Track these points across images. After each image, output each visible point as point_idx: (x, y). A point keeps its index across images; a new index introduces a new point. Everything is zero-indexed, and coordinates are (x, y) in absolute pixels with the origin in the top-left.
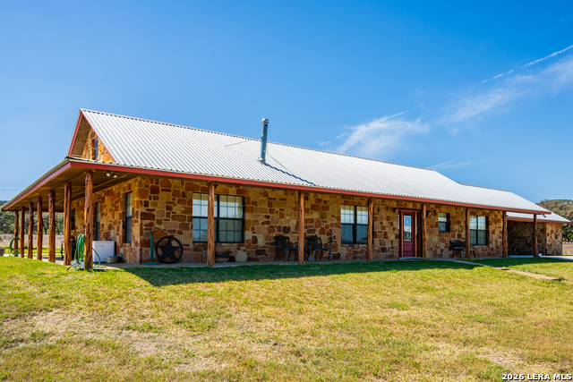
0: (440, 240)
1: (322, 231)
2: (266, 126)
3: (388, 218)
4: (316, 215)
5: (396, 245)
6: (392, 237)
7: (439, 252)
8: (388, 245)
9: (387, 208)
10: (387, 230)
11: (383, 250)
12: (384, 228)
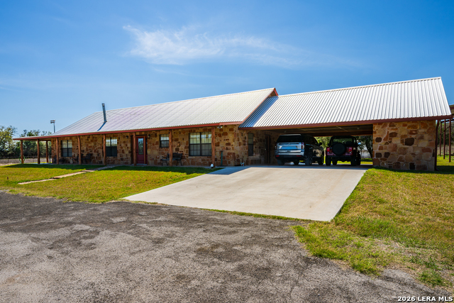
0: (159, 153)
1: (95, 151)
2: (104, 106)
3: (124, 142)
4: (92, 144)
5: (129, 156)
6: (127, 152)
7: (159, 161)
8: (124, 157)
9: (124, 137)
10: (124, 148)
11: (122, 159)
12: (122, 148)
